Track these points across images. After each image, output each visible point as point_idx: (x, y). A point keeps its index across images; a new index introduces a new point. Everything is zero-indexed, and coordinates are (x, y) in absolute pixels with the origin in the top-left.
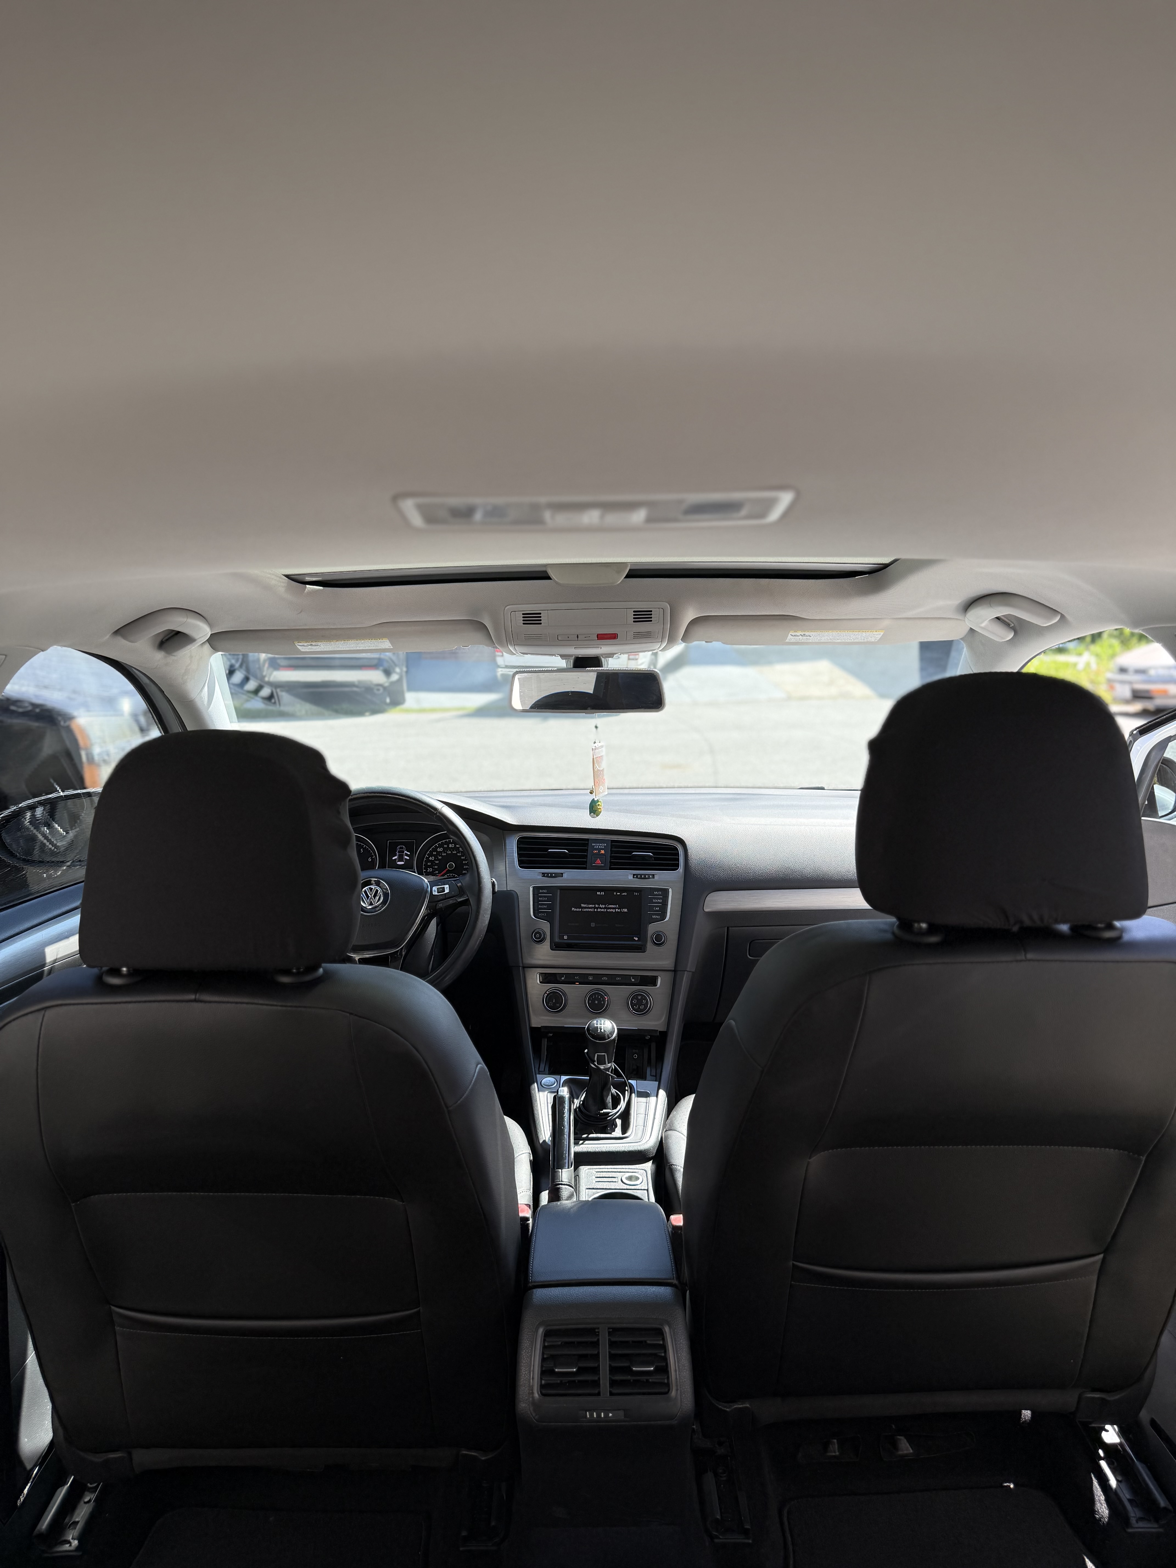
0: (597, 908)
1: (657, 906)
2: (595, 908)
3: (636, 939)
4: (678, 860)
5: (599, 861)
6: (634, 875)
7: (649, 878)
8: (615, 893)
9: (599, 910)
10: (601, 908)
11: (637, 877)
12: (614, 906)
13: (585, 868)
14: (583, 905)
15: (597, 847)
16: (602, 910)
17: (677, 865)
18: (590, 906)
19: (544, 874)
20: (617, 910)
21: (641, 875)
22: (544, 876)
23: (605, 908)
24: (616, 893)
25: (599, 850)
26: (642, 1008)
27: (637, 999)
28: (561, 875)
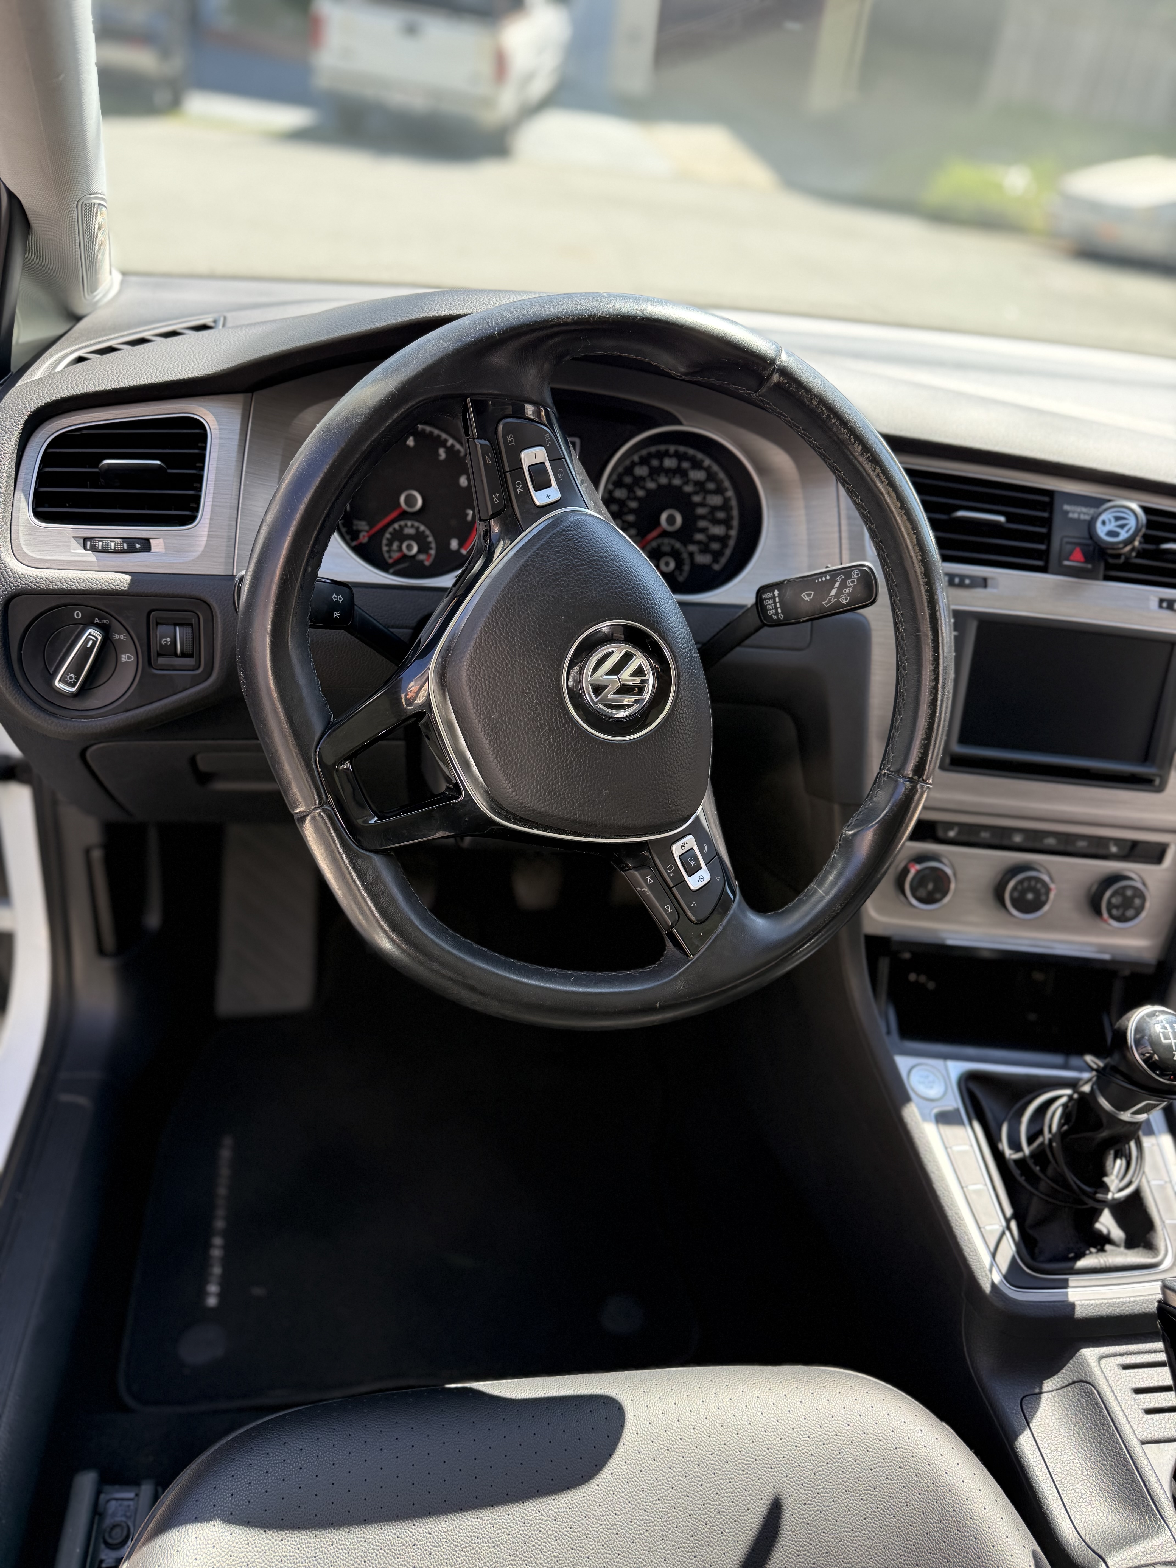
6: (1161, 601)
11: (1169, 608)
13: (1044, 569)
26: (1130, 913)
27: (1123, 895)
28: (984, 583)
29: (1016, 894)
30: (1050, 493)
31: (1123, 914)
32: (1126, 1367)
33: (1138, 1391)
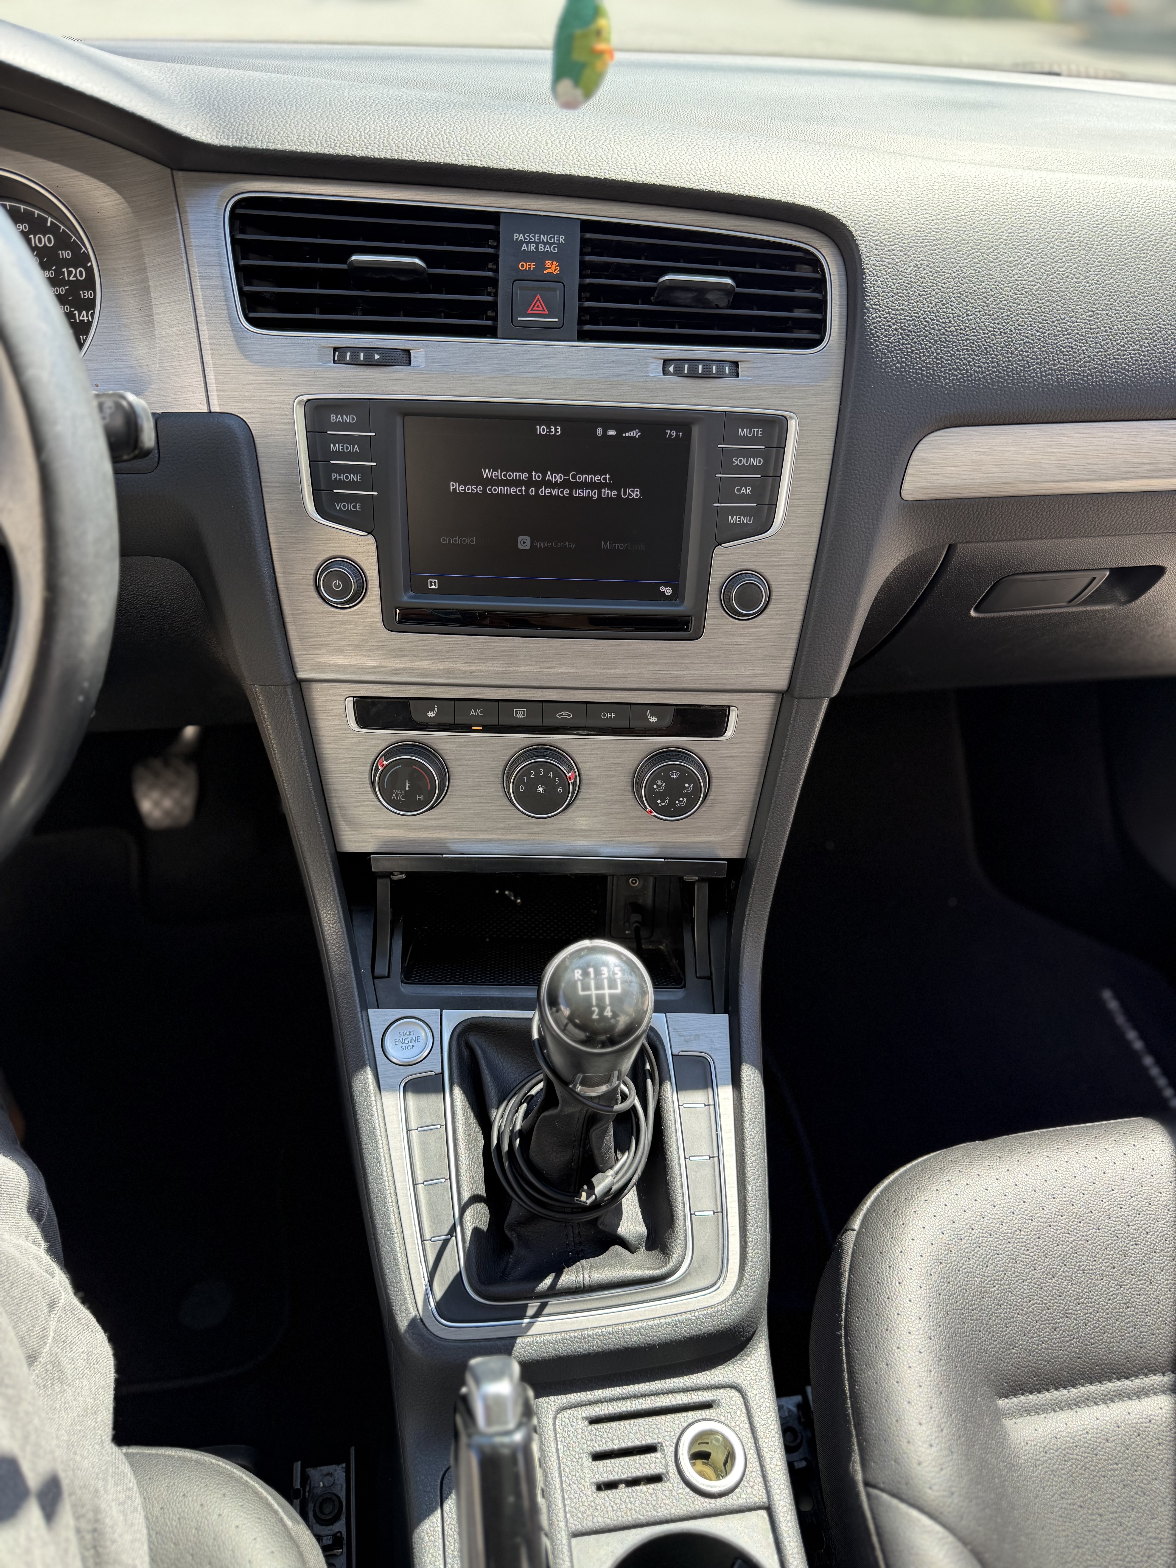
0: (538, 485)
1: (745, 483)
2: (529, 483)
3: (668, 591)
4: (821, 306)
5: (538, 303)
6: (666, 362)
7: (720, 375)
8: (599, 432)
9: (544, 491)
10: (549, 484)
11: (678, 373)
12: (597, 478)
13: (490, 332)
14: (487, 473)
15: (533, 247)
16: (555, 492)
17: (819, 327)
18: (514, 475)
19: (339, 354)
20: (605, 492)
21: (693, 362)
22: (340, 361)
23: (565, 484)
24: (605, 432)
25: (539, 258)
26: (681, 802)
27: (667, 779)
28: (405, 357)
29: (522, 788)
30: (494, 218)
31: (672, 803)
32: (594, 1421)
33: (598, 1456)
